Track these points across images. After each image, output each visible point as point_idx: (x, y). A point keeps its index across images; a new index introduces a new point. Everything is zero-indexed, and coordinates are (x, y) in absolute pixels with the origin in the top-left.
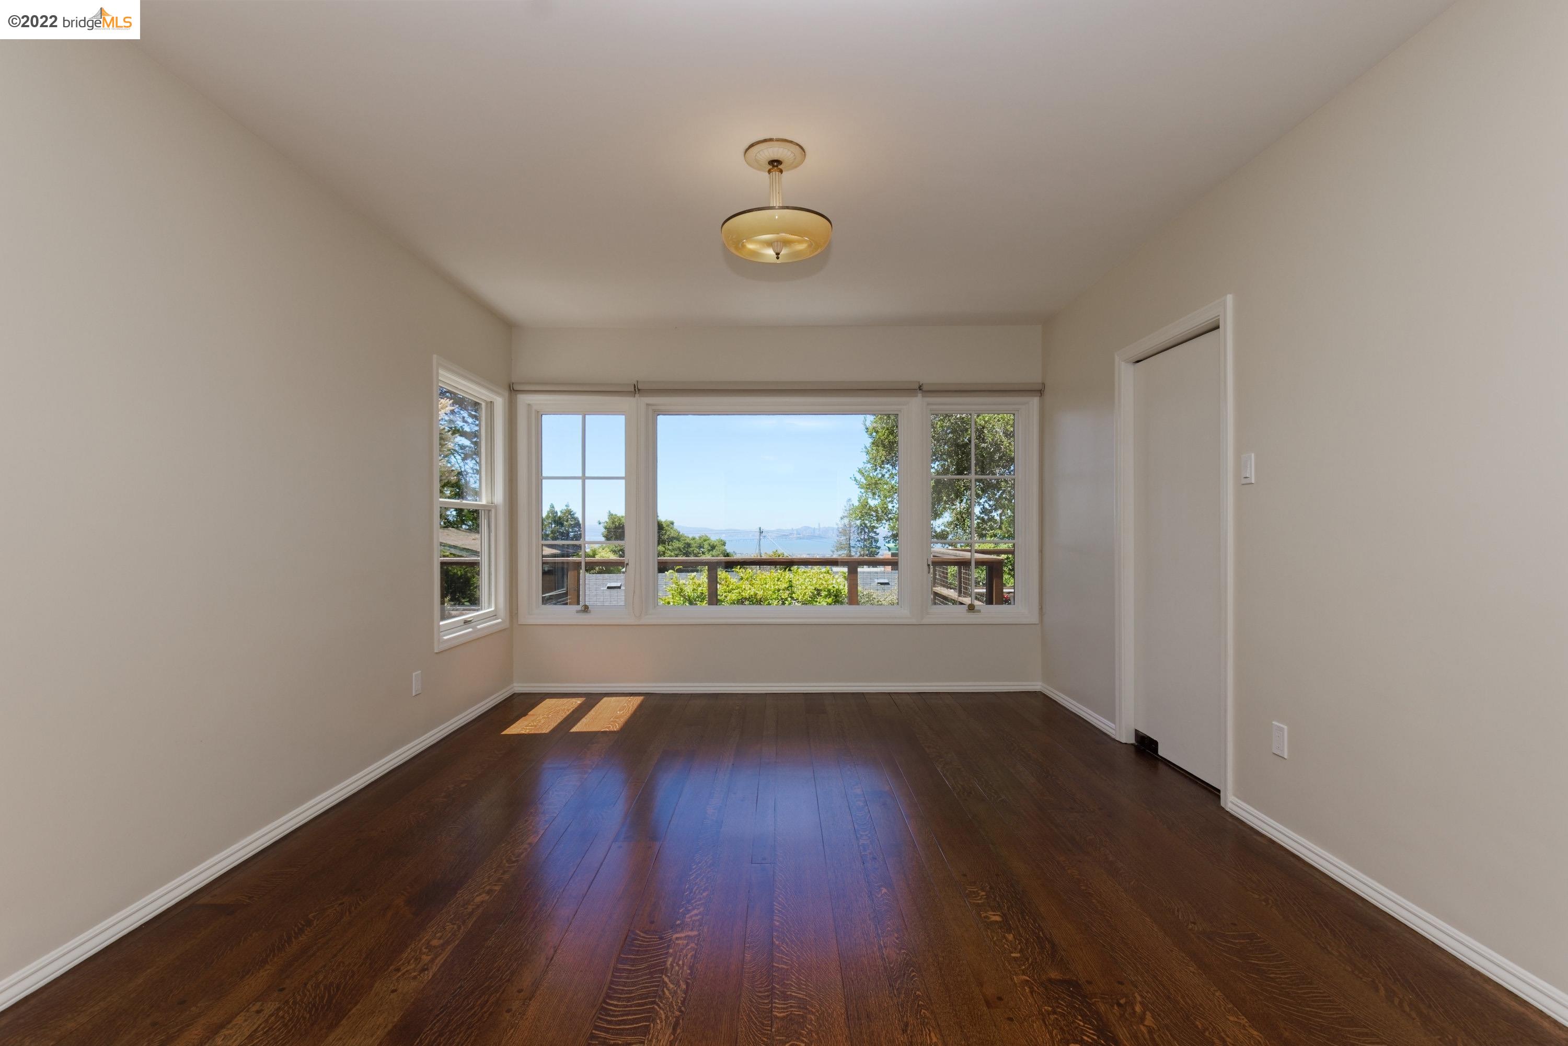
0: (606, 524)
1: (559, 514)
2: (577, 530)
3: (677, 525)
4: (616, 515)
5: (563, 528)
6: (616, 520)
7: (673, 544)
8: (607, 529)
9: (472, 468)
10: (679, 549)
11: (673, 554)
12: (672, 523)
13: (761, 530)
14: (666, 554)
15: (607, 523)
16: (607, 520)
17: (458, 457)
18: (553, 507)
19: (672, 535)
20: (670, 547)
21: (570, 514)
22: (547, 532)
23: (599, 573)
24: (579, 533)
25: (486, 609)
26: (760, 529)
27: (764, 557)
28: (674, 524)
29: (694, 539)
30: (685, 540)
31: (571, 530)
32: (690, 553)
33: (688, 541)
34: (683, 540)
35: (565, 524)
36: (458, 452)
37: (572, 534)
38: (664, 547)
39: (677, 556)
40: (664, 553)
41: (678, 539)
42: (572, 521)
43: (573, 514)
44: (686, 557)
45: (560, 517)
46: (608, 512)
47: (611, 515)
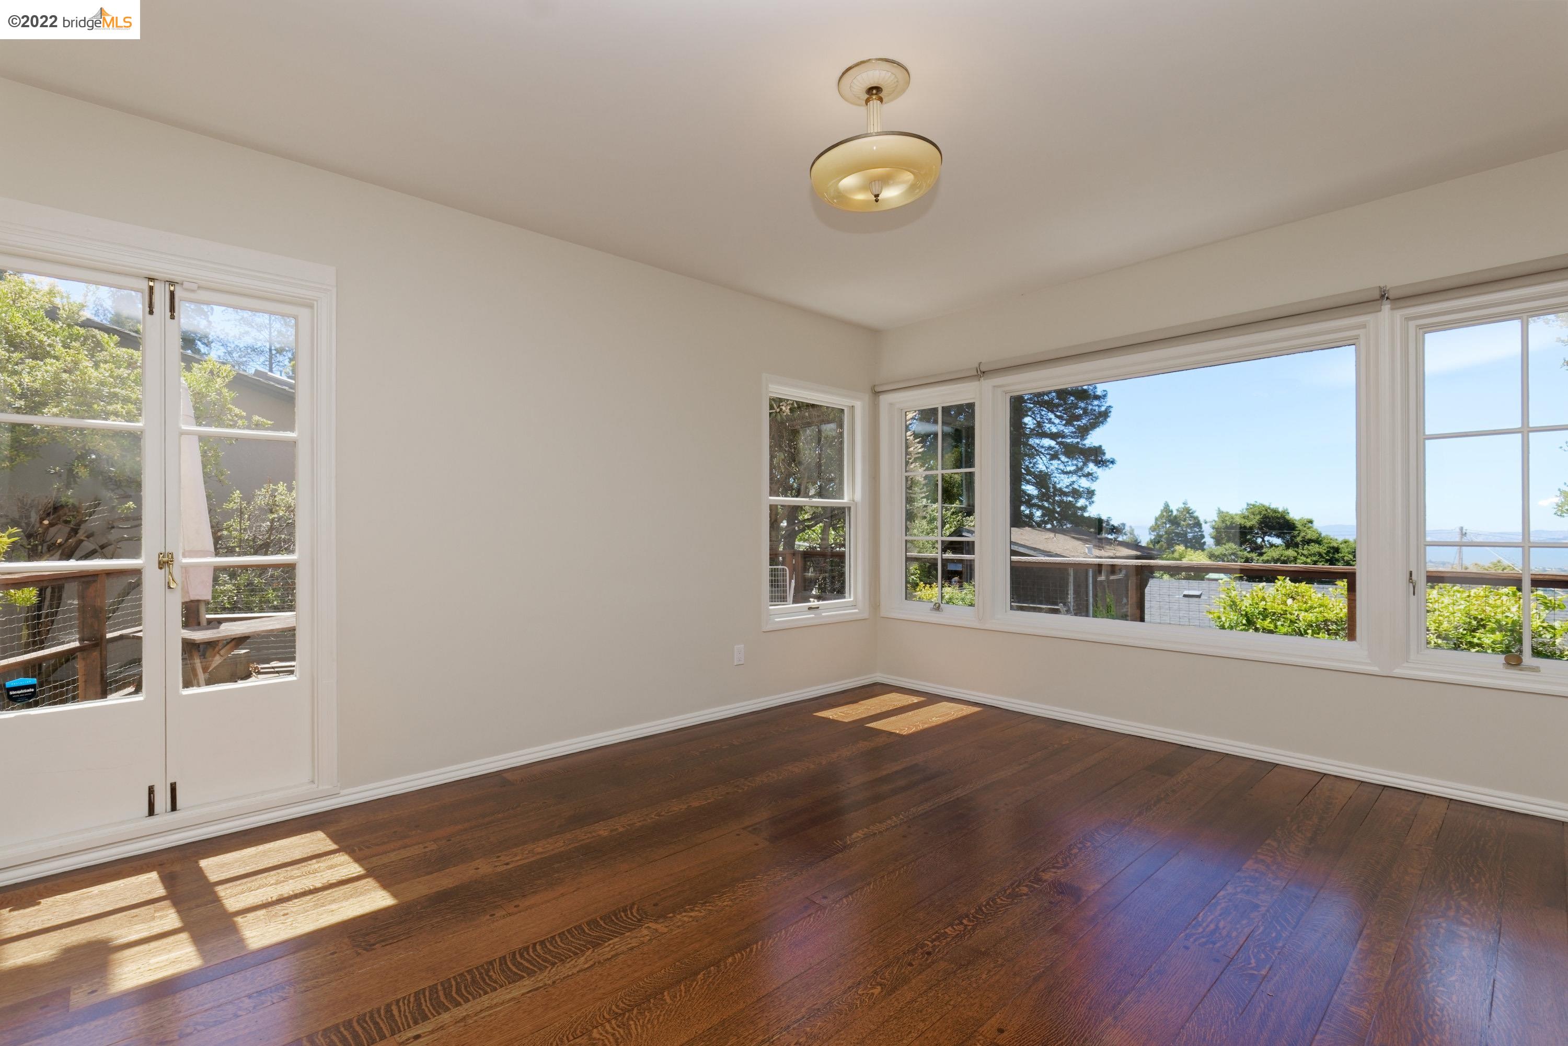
0: (1214, 523)
1: (1175, 513)
2: (1197, 530)
3: (1317, 525)
4: (1227, 513)
5: (1180, 528)
6: (1227, 518)
7: (1310, 548)
8: (1216, 529)
9: (1057, 469)
10: (1320, 555)
11: (1309, 560)
12: (1311, 522)
13: (1464, 531)
14: (1298, 561)
15: (1215, 521)
16: (1216, 519)
17: (1044, 458)
18: (1168, 506)
19: (1309, 537)
20: (1305, 552)
21: (1188, 513)
22: (1161, 533)
23: (1185, 578)
24: (1199, 533)
25: (849, 599)
26: (1461, 529)
27: (1473, 569)
28: (1314, 523)
29: (1345, 542)
30: (1330, 543)
31: (1189, 530)
32: (1338, 560)
33: (1336, 545)
34: (1326, 543)
35: (1182, 524)
36: (1042, 453)
37: (1191, 535)
38: (1296, 551)
39: (1315, 563)
40: (1295, 559)
41: (1318, 541)
42: (1190, 520)
43: (1192, 513)
44: (1330, 565)
45: (1176, 517)
46: (1217, 509)
47: (1220, 513)
